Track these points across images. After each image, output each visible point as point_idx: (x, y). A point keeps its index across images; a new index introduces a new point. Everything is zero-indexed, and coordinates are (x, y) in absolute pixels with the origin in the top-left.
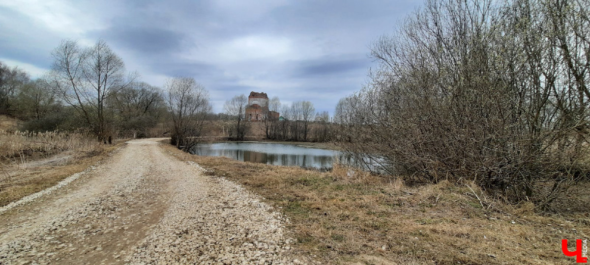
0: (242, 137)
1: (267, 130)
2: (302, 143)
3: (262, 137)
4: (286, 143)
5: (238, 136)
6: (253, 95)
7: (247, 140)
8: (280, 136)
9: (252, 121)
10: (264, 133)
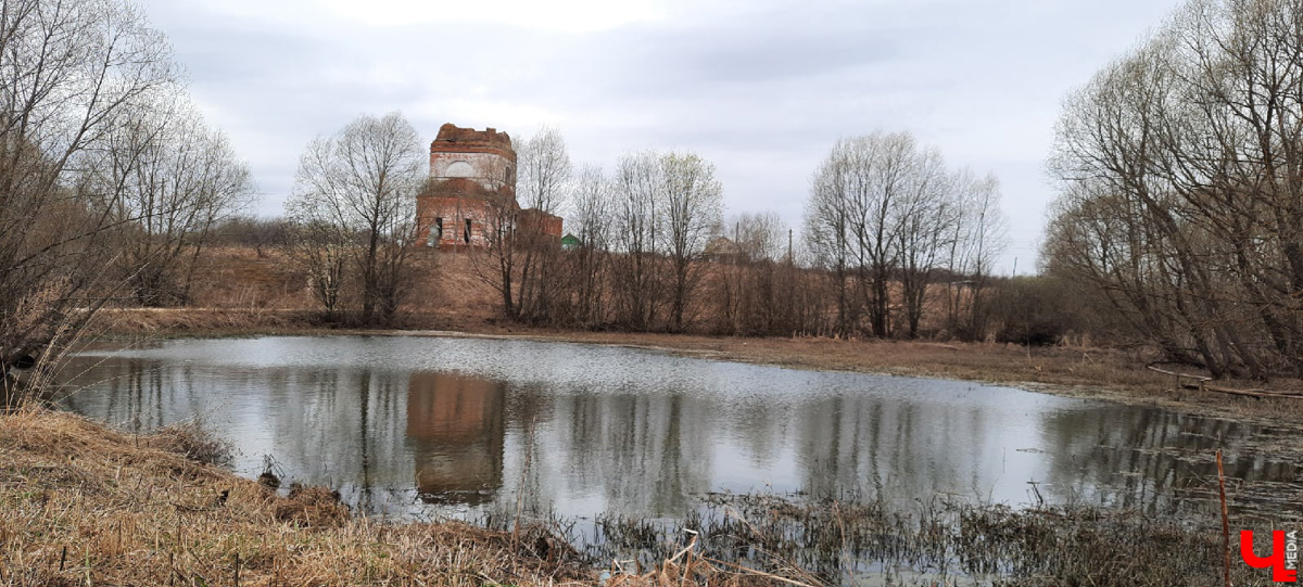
0: (389, 311)
1: (507, 280)
2: (668, 338)
3: (485, 314)
4: (594, 337)
5: (367, 307)
6: (452, 139)
7: (408, 324)
8: (566, 306)
9: (446, 248)
10: (493, 295)
